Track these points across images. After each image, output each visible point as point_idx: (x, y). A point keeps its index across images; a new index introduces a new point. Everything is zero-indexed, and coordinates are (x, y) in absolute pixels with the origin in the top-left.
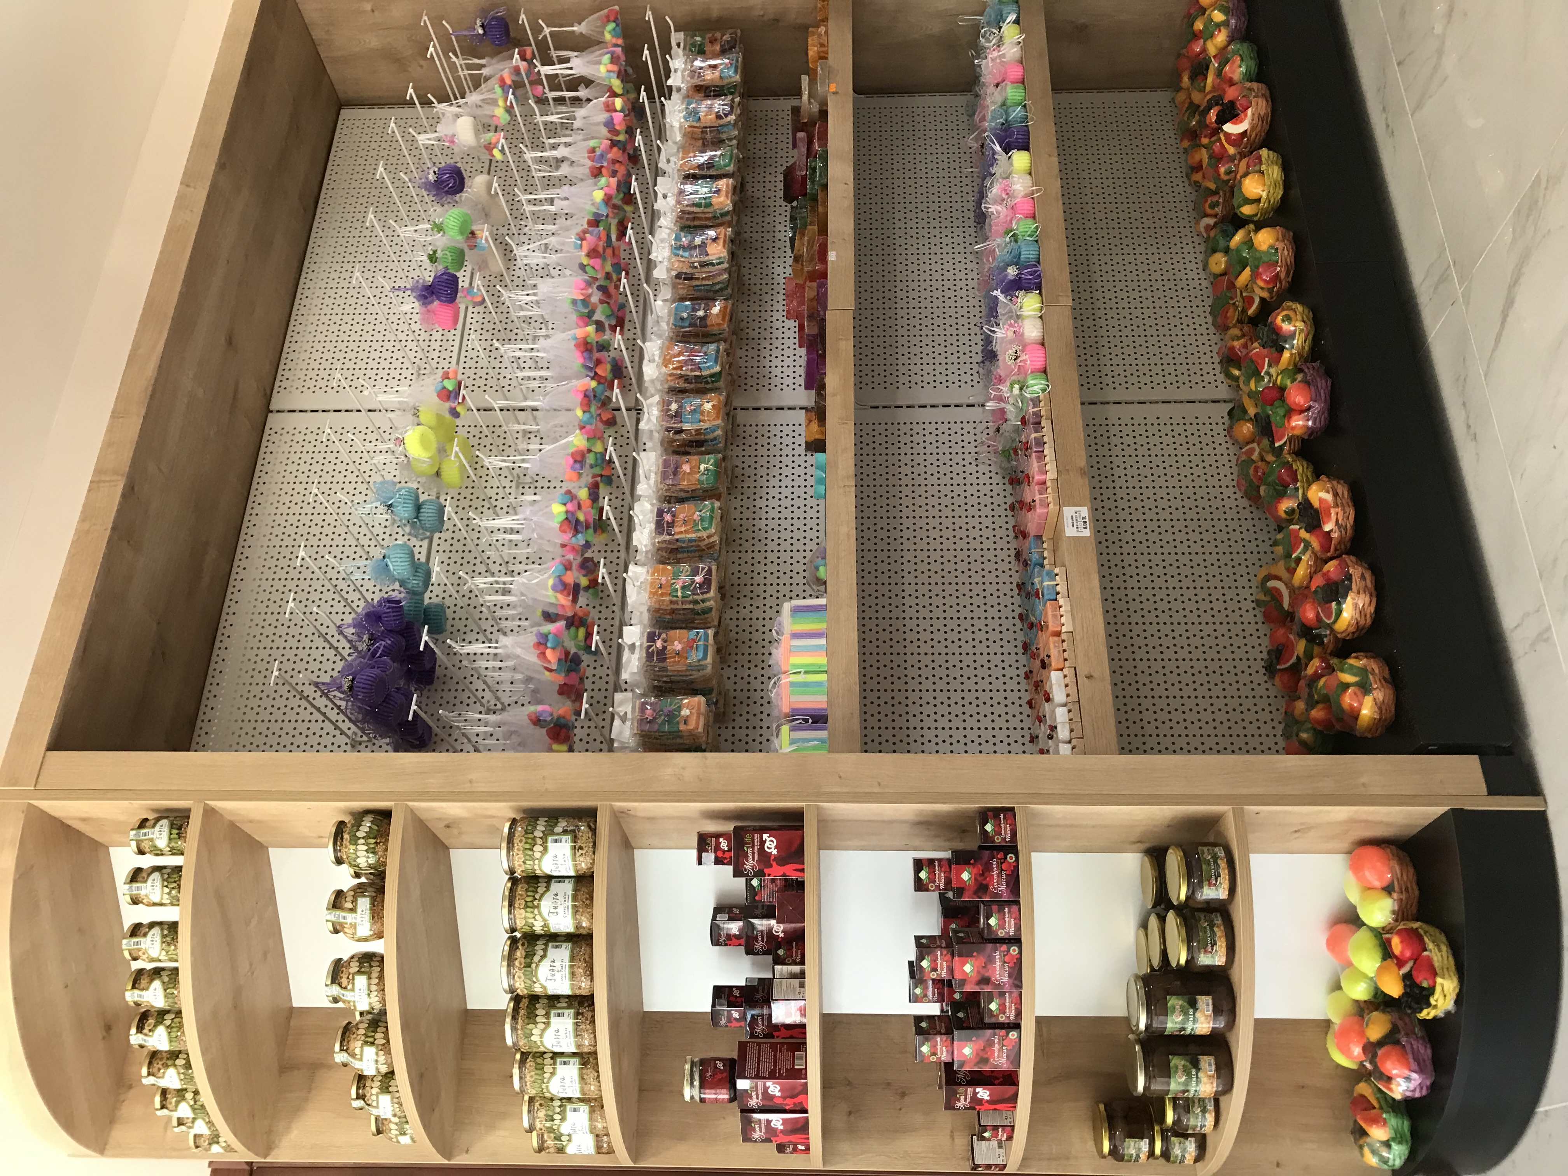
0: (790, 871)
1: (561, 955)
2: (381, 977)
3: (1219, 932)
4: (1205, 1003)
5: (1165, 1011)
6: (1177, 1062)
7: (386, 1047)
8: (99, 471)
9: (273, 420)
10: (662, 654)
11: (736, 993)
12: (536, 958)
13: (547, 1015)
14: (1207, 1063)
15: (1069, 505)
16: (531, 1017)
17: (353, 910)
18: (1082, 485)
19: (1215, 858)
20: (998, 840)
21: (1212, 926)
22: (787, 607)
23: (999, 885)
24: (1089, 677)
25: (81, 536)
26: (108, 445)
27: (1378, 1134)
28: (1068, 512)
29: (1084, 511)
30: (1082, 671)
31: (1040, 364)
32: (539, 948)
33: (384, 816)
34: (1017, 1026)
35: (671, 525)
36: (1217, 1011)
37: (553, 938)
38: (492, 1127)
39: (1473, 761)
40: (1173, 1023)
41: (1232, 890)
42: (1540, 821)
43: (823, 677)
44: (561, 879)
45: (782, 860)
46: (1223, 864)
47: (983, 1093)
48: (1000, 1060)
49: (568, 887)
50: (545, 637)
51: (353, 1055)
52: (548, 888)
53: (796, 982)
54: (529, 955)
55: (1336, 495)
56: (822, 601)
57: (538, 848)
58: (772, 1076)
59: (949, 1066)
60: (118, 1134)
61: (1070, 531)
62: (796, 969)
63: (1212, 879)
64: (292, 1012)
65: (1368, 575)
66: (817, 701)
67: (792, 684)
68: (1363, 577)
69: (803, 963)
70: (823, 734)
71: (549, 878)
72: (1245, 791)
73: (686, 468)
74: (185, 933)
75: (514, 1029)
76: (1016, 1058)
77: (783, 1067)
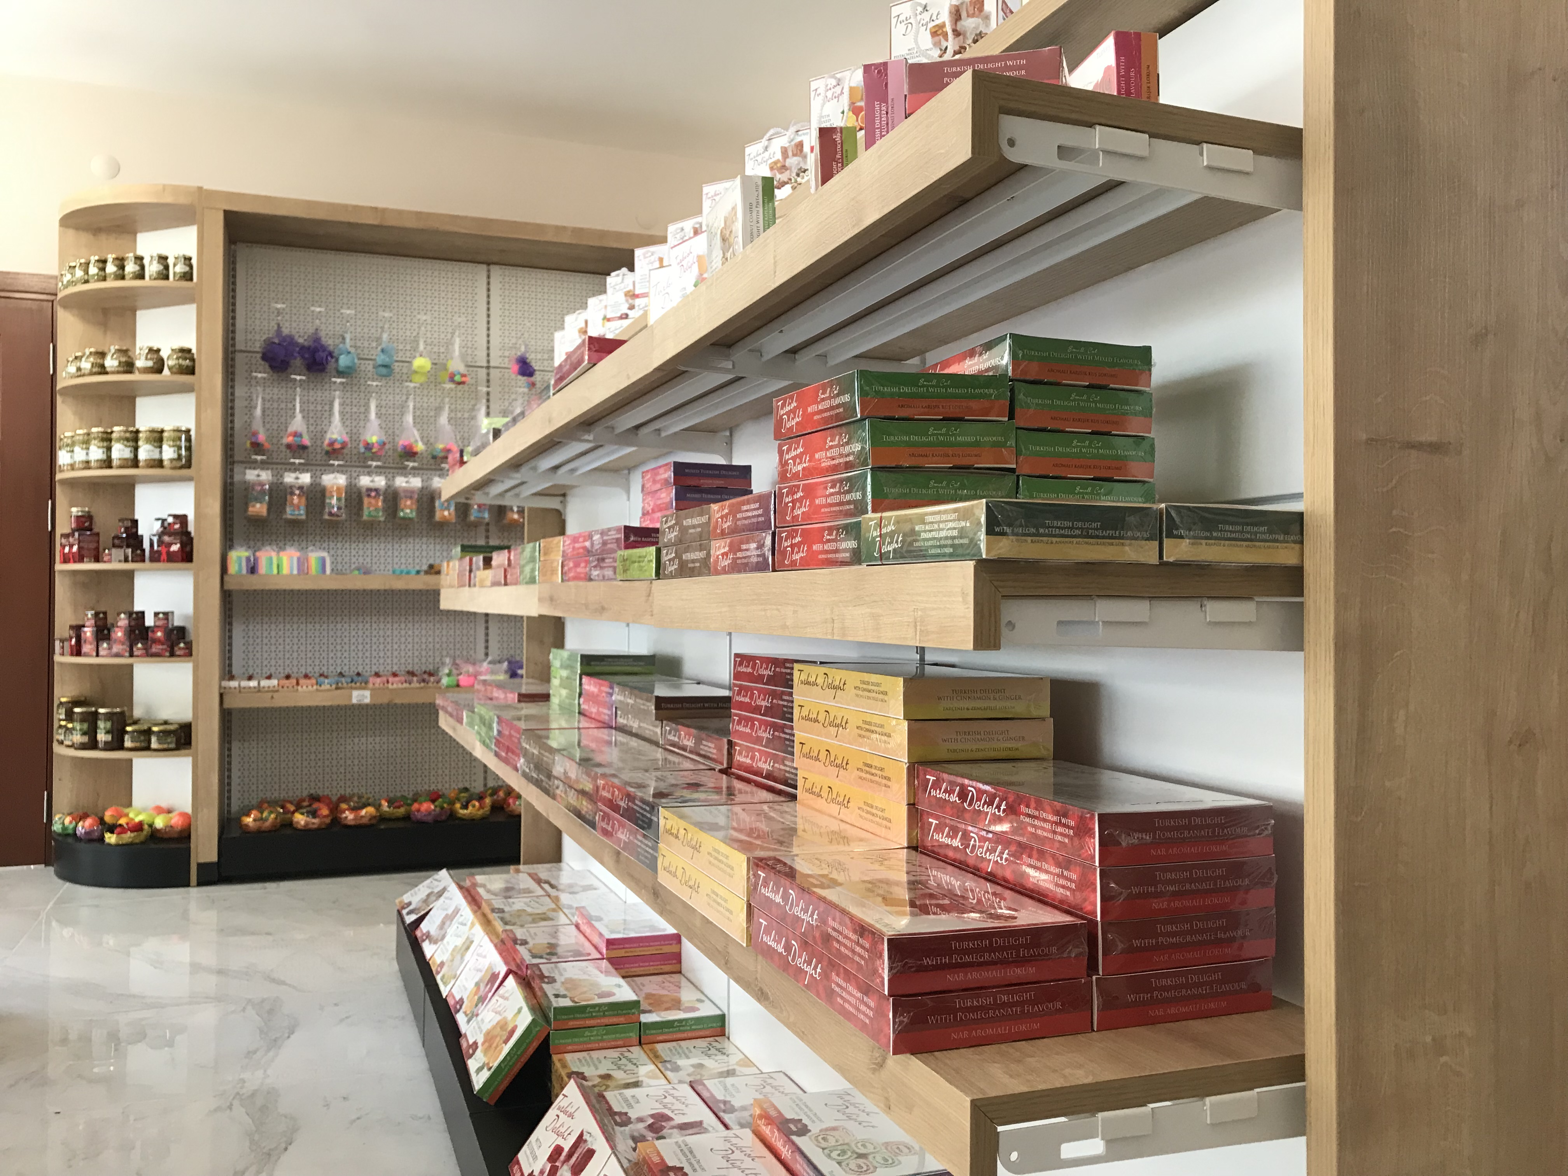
0: (164, 556)
1: (127, 454)
2: (118, 372)
3: (138, 745)
4: (109, 738)
5: (106, 720)
6: (85, 726)
7: (92, 374)
8: (384, 210)
9: (484, 267)
10: (292, 494)
11: (134, 530)
12: (125, 443)
13: (103, 447)
14: (85, 739)
15: (371, 695)
16: (102, 440)
17: (146, 359)
18: (384, 700)
19: (169, 743)
20: (176, 649)
21: (141, 741)
22: (325, 554)
23: (155, 649)
24: (272, 697)
25: (345, 207)
26: (400, 213)
27: (67, 820)
28: (367, 693)
29: (367, 701)
30: (276, 695)
31: (461, 683)
32: (131, 444)
33: (191, 371)
34: (97, 655)
35: (369, 496)
36: (106, 743)
37: (136, 449)
38: (75, 413)
39: (214, 858)
40: (101, 724)
41: (155, 750)
42: (187, 885)
43: (275, 571)
44: (161, 452)
45: (169, 553)
46: (165, 746)
47: (74, 641)
48: (86, 648)
49: (156, 456)
50: (301, 436)
51: (88, 357)
52: (156, 447)
53: (123, 558)
54: (127, 440)
55: (362, 817)
56: (328, 571)
57: (171, 443)
58: (79, 548)
59: (84, 626)
60: (71, 232)
61: (355, 693)
62: (130, 558)
63: (159, 741)
64: (134, 311)
65: (315, 826)
66: (263, 569)
67: (271, 559)
68: (313, 823)
69: (132, 561)
70: (244, 571)
71: (161, 447)
72: (199, 758)
73: (409, 503)
74: (138, 283)
75: (98, 432)
76: (87, 655)
77: (85, 552)
